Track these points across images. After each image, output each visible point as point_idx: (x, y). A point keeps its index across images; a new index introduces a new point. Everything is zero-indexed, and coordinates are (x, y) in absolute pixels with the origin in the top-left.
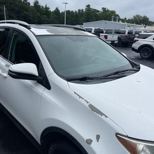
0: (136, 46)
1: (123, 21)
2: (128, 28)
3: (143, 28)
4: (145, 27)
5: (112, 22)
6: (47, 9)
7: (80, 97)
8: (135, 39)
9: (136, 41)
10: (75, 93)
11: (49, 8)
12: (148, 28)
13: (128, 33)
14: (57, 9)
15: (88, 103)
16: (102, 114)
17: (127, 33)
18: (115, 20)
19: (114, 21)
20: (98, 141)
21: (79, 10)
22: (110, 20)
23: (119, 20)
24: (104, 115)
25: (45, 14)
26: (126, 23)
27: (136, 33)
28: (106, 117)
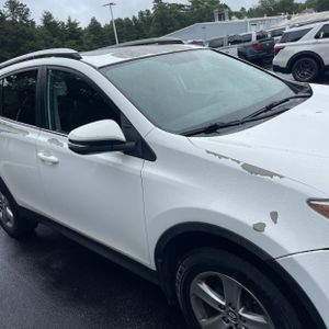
0: (281, 59)
1: (239, 15)
2: (254, 28)
3: (287, 21)
4: (289, 18)
5: (217, 22)
6: (72, 25)
7: (220, 157)
8: (277, 45)
9: (279, 50)
10: (208, 152)
11: (76, 24)
12: (296, 18)
13: (258, 38)
14: (93, 20)
15: (238, 162)
16: (272, 175)
17: (254, 39)
18: (221, 17)
19: (220, 20)
20: (275, 222)
21: (141, 14)
22: (211, 19)
23: (231, 14)
24: (276, 175)
25: (71, 37)
26: (246, 19)
27: (274, 34)
28: (281, 177)
